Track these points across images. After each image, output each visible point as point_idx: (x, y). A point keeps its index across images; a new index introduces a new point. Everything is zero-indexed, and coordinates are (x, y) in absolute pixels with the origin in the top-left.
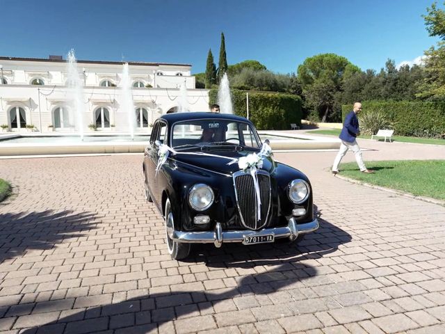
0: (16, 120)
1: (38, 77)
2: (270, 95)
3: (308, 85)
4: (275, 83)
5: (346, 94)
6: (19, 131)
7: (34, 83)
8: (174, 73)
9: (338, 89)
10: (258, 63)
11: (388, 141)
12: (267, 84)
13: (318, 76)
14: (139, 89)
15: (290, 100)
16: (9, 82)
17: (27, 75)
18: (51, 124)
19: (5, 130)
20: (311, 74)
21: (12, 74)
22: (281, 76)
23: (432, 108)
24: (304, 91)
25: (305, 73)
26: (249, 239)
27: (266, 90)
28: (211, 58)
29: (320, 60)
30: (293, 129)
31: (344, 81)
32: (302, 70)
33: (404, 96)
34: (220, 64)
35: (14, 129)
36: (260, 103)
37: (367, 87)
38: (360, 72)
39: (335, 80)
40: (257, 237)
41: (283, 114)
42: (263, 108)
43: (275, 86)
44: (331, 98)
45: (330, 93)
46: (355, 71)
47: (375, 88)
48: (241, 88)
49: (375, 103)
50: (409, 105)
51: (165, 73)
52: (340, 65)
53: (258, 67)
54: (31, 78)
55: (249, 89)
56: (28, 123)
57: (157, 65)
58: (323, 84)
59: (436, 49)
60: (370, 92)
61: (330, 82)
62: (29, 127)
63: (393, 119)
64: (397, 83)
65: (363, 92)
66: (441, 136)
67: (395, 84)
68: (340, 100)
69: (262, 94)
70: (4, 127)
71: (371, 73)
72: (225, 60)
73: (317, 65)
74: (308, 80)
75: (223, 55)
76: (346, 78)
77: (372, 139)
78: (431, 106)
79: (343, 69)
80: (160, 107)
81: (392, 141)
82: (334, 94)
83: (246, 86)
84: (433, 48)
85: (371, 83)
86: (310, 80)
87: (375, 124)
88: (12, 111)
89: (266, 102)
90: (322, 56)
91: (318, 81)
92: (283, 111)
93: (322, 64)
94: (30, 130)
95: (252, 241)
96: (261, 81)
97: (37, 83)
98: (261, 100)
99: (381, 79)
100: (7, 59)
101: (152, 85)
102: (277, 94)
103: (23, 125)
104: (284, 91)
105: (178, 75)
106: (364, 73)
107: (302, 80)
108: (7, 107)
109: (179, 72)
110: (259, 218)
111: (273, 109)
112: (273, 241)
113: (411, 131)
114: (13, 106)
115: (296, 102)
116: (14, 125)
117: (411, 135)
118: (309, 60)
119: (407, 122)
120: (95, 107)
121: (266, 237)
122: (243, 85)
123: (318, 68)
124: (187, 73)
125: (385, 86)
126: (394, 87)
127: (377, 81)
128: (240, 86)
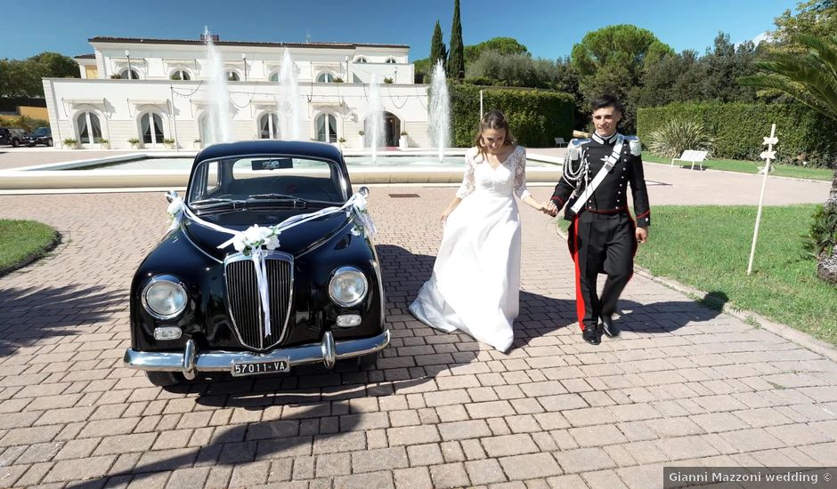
0: (149, 132)
1: (181, 69)
2: (523, 93)
3: (586, 77)
4: (533, 74)
5: (647, 91)
6: (154, 148)
7: (175, 77)
8: (383, 59)
9: (636, 82)
10: (514, 42)
11: (697, 167)
12: (520, 76)
13: (603, 62)
14: (326, 85)
15: (555, 101)
16: (141, 76)
17: (166, 65)
18: (198, 138)
19: (135, 147)
20: (594, 58)
21: (145, 63)
22: (542, 63)
23: (781, 115)
24: (581, 86)
25: (583, 57)
26: (241, 367)
27: (518, 85)
28: (438, 35)
29: (609, 36)
30: (558, 146)
31: (646, 69)
32: (580, 53)
33: (740, 94)
34: (452, 44)
35: (147, 145)
36: (506, 107)
37: (682, 79)
38: (672, 54)
39: (631, 69)
40: (255, 365)
41: (542, 122)
42: (512, 114)
43: (533, 79)
44: (624, 96)
45: (622, 89)
46: (664, 52)
47: (694, 81)
48: (479, 82)
49: (690, 106)
50: (743, 109)
51: (370, 59)
52: (641, 43)
53: (514, 47)
54: (171, 70)
55: (491, 85)
56: (166, 136)
57: (353, 47)
58: (611, 75)
59: (793, 15)
60: (686, 87)
61: (623, 71)
62: (168, 142)
63: (715, 133)
64: (731, 72)
65: (675, 87)
66: (791, 160)
67: (727, 75)
68: (637, 100)
69: (510, 91)
70: (134, 142)
71: (689, 56)
72: (460, 37)
73: (603, 43)
74: (587, 68)
75: (458, 29)
76: (648, 65)
77: (672, 166)
78: (780, 111)
79: (645, 50)
80: (355, 112)
81: (704, 168)
82: (629, 90)
83: (487, 78)
84: (788, 13)
85: (687, 73)
86: (591, 68)
87: (684, 140)
88: (144, 119)
89: (515, 104)
90: (612, 30)
91: (603, 70)
92: (542, 118)
93: (611, 42)
94: (168, 146)
95: (247, 370)
96: (509, 71)
97: (180, 77)
98: (508, 101)
99: (707, 66)
100: (137, 41)
101: (344, 79)
102: (534, 92)
103: (160, 139)
104: (546, 87)
105: (389, 61)
106: (679, 56)
107: (579, 69)
108: (136, 114)
109: (391, 57)
110: (268, 332)
111: (527, 114)
112: (287, 369)
113: (743, 151)
114: (145, 110)
115: (565, 103)
116: (147, 139)
117: (743, 157)
118: (591, 36)
119: (738, 137)
120: (260, 111)
121: (272, 364)
122: (481, 77)
123: (604, 48)
124: (402, 59)
125: (710, 78)
126: (724, 80)
127: (698, 69)
128: (477, 79)
